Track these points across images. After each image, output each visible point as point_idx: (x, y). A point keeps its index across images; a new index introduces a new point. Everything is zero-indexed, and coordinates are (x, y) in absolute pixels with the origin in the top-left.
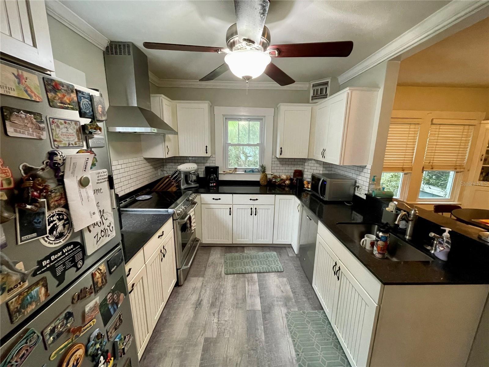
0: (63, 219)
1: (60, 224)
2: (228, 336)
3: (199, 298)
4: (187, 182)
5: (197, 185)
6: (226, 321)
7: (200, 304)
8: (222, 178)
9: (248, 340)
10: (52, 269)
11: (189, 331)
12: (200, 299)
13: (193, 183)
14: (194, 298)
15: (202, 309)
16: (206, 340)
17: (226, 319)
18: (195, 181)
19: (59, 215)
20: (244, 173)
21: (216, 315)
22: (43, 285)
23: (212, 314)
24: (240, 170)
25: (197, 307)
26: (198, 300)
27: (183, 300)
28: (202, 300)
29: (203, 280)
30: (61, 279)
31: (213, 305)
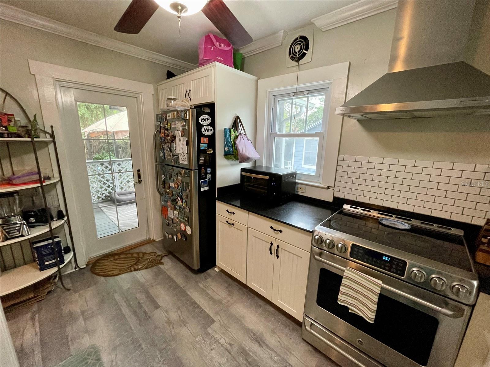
2: (197, 339)
9: (174, 353)
15: (247, 339)
21: (228, 345)
25: (255, 334)
31: (244, 352)
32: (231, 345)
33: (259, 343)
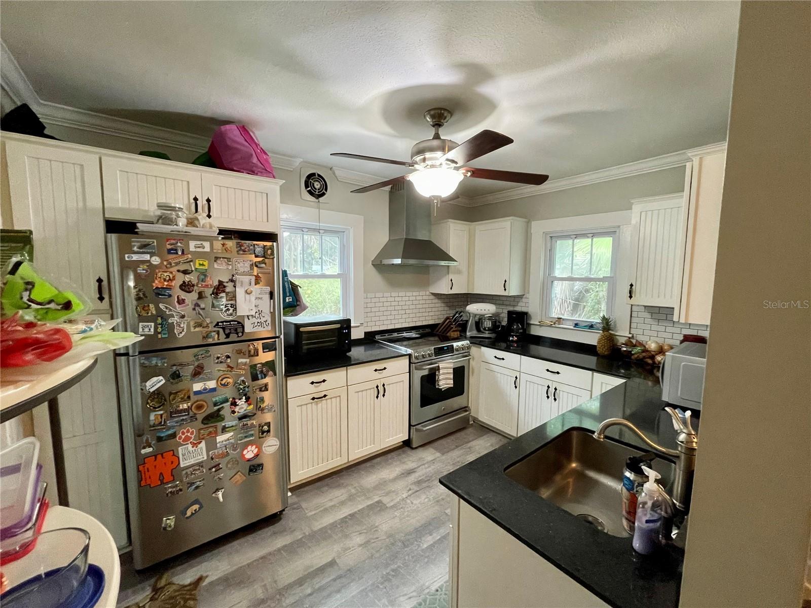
0: (233, 307)
1: (231, 309)
2: (398, 515)
3: (415, 468)
4: (478, 330)
5: (493, 336)
6: (412, 503)
7: (409, 473)
8: (536, 331)
9: (410, 534)
10: (224, 329)
11: (377, 486)
12: (415, 470)
13: (487, 332)
14: (410, 465)
15: (406, 479)
16: (379, 502)
17: (415, 502)
18: (489, 329)
19: (232, 305)
20: (572, 327)
21: (410, 492)
22: (217, 333)
23: (408, 489)
24: (568, 322)
25: (403, 474)
26: (413, 469)
27: (401, 461)
28: (414, 472)
29: (438, 457)
30: (228, 336)
31: (419, 482)
32: (410, 490)
33: (412, 472)
